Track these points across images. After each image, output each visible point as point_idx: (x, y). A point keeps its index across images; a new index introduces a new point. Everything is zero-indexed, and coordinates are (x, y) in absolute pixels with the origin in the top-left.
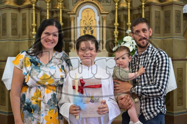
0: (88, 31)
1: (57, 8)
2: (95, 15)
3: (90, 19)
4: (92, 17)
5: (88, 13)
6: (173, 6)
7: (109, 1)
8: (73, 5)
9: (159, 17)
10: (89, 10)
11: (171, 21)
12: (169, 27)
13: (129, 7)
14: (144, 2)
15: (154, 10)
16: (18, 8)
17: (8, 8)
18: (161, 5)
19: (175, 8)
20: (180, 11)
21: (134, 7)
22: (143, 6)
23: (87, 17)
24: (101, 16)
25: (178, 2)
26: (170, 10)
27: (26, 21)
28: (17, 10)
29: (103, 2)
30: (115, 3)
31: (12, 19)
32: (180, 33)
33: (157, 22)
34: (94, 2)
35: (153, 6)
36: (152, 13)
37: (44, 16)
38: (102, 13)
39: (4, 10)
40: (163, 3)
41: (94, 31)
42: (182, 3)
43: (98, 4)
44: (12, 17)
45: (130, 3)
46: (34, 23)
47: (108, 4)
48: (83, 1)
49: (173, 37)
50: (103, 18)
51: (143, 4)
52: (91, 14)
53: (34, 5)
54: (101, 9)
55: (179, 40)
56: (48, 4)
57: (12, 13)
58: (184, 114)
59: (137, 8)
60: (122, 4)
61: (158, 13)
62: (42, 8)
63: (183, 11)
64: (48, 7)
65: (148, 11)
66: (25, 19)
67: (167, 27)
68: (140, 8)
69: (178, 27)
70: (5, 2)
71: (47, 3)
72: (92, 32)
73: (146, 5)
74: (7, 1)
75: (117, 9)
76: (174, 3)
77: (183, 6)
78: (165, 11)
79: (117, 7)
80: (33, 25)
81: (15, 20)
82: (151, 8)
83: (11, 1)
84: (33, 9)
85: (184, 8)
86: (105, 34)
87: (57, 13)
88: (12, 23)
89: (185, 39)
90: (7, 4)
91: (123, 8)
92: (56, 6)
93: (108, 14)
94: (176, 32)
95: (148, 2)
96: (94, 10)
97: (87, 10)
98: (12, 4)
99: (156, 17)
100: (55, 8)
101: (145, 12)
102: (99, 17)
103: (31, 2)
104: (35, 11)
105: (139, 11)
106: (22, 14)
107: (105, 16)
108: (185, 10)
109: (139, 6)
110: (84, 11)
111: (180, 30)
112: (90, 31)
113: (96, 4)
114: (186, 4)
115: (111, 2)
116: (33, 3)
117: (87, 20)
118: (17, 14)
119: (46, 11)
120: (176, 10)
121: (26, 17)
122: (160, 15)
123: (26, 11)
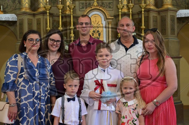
0: (96, 33)
1: (66, 14)
2: (102, 20)
3: (98, 23)
4: (99, 22)
5: (96, 18)
6: (168, 12)
7: (112, 7)
8: (80, 11)
9: (156, 21)
10: (97, 15)
11: (167, 24)
12: (165, 30)
13: (131, 13)
14: (144, 8)
15: (152, 15)
16: (33, 14)
17: (25, 14)
18: (158, 11)
19: (170, 14)
20: (174, 16)
21: (133, 12)
22: (143, 12)
23: (95, 22)
24: (107, 21)
25: (172, 8)
26: (166, 16)
27: (40, 26)
28: (32, 16)
29: (106, 7)
30: (119, 9)
31: (28, 24)
32: (175, 34)
33: (155, 26)
34: (101, 8)
35: (151, 12)
36: (150, 18)
37: (55, 21)
38: (108, 18)
39: (21, 16)
40: (160, 9)
41: (101, 34)
42: (176, 9)
43: (105, 10)
44: (28, 22)
45: (132, 10)
46: (48, 27)
47: (110, 9)
48: (91, 8)
49: (168, 38)
50: (109, 22)
51: (143, 10)
52: (98, 19)
53: (48, 11)
54: (107, 15)
55: (174, 41)
56: (60, 11)
57: (28, 19)
58: (179, 104)
59: (136, 13)
60: (123, 10)
61: (156, 17)
62: (54, 14)
63: (176, 16)
64: (60, 14)
65: (147, 16)
66: (40, 24)
67: (164, 30)
68: (139, 13)
69: (173, 29)
70: (22, 8)
71: (59, 9)
72: (99, 35)
73: (145, 11)
74: (23, 8)
75: (120, 15)
76: (169, 9)
77: (177, 11)
78: (161, 16)
79: (120, 13)
80: (48, 29)
81: (31, 24)
82: (149, 13)
83: (27, 8)
84: (47, 15)
85: (177, 13)
86: (111, 36)
87: (66, 18)
88: (28, 27)
89: (178, 40)
90: (24, 10)
91: (124, 13)
92: (65, 12)
93: (113, 19)
94: (171, 34)
95: (147, 8)
96: (101, 16)
97: (95, 15)
98: (28, 11)
99: (154, 21)
100: (64, 13)
101: (144, 17)
102: (105, 22)
103: (46, 9)
104: (49, 17)
105: (139, 16)
106: (37, 19)
107: (111, 20)
108: (178, 14)
109: (139, 12)
110: (93, 16)
111: (174, 32)
112: (97, 34)
113: (103, 10)
114: (179, 10)
115: (113, 8)
116: (47, 10)
117: (95, 24)
118: (32, 19)
119: (59, 17)
120: (171, 15)
121: (40, 22)
122: (157, 20)
123: (41, 17)
